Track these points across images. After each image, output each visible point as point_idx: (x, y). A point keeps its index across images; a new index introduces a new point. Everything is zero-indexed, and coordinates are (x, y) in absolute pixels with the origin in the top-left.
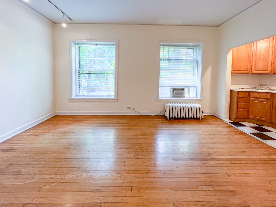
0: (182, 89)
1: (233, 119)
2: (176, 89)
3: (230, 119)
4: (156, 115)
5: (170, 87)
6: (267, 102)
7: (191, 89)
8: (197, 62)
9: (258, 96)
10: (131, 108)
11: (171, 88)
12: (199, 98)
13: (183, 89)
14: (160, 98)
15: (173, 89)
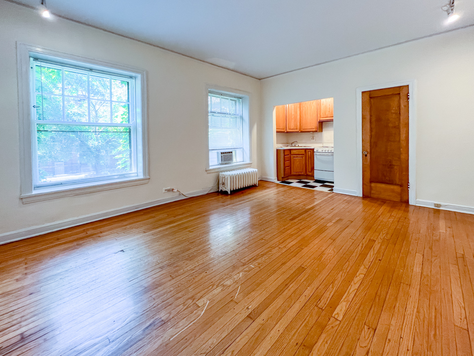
0: (229, 152)
1: (281, 179)
2: (224, 153)
3: (278, 180)
4: (207, 194)
5: (216, 151)
6: (302, 157)
7: (238, 151)
8: (242, 118)
9: (297, 153)
10: (173, 190)
11: (218, 153)
12: (248, 162)
13: (231, 152)
14: (211, 168)
15: (222, 153)
